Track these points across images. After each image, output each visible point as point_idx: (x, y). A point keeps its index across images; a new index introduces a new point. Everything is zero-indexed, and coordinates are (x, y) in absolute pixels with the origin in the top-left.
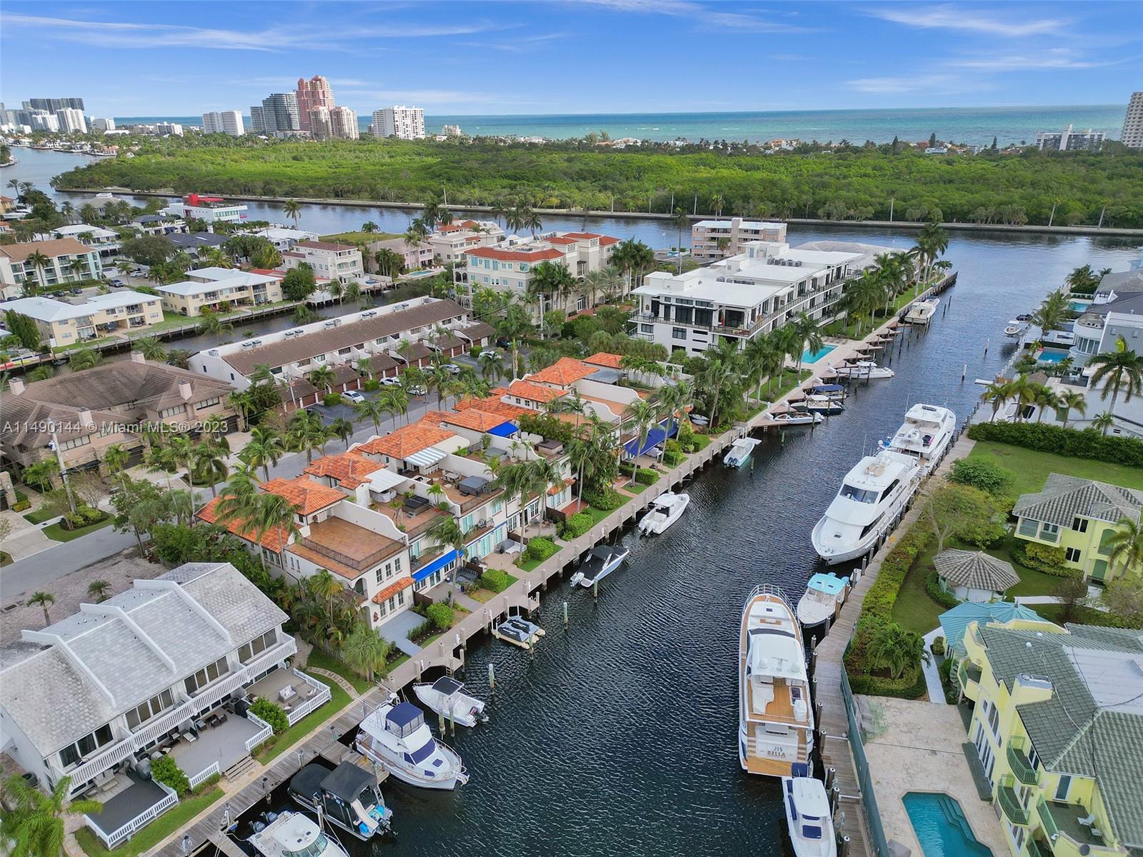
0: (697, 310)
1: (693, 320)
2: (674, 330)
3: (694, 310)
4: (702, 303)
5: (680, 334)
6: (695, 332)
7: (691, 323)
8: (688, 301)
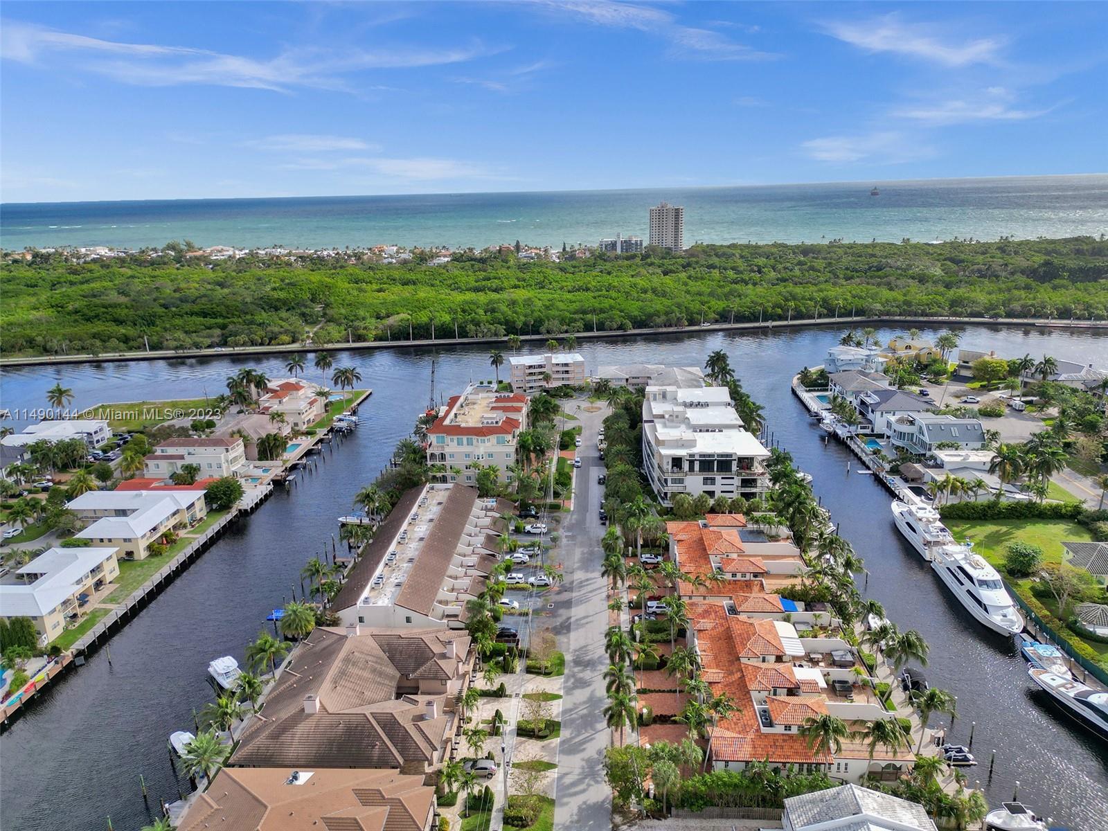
0: (718, 461)
1: (715, 469)
2: (704, 479)
3: (716, 462)
4: (722, 456)
5: (709, 481)
6: (723, 478)
7: (713, 471)
8: (709, 456)
